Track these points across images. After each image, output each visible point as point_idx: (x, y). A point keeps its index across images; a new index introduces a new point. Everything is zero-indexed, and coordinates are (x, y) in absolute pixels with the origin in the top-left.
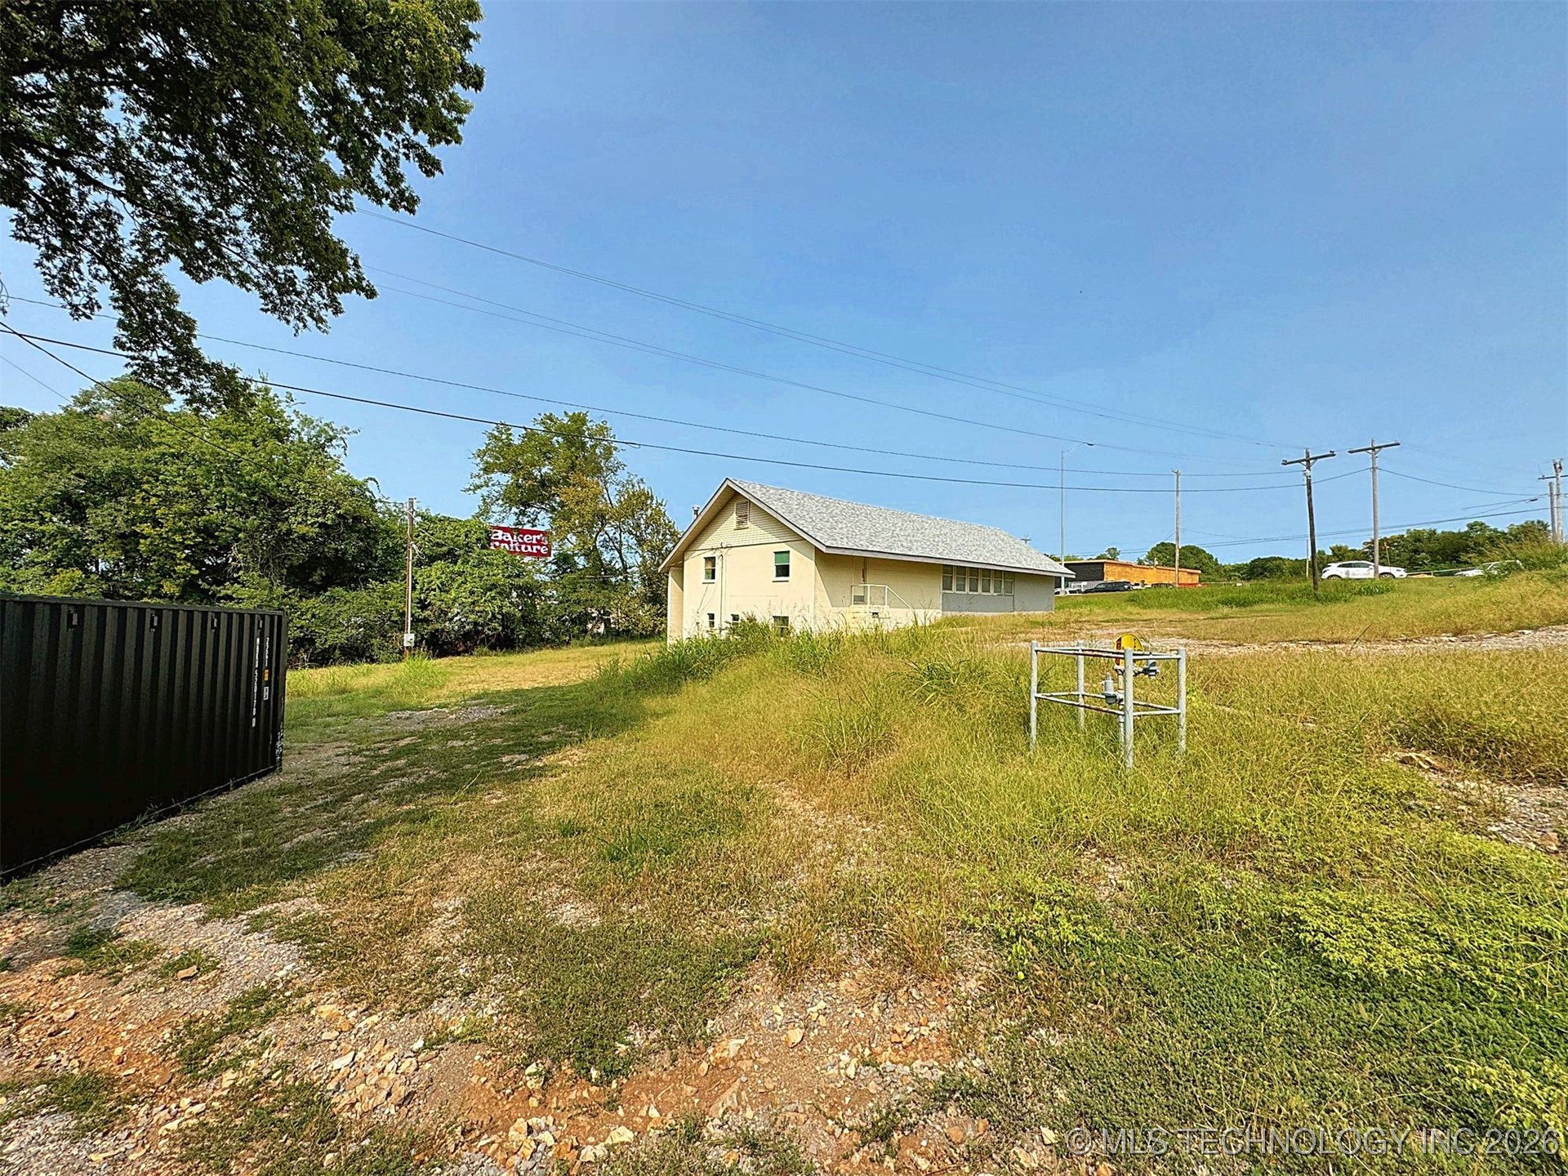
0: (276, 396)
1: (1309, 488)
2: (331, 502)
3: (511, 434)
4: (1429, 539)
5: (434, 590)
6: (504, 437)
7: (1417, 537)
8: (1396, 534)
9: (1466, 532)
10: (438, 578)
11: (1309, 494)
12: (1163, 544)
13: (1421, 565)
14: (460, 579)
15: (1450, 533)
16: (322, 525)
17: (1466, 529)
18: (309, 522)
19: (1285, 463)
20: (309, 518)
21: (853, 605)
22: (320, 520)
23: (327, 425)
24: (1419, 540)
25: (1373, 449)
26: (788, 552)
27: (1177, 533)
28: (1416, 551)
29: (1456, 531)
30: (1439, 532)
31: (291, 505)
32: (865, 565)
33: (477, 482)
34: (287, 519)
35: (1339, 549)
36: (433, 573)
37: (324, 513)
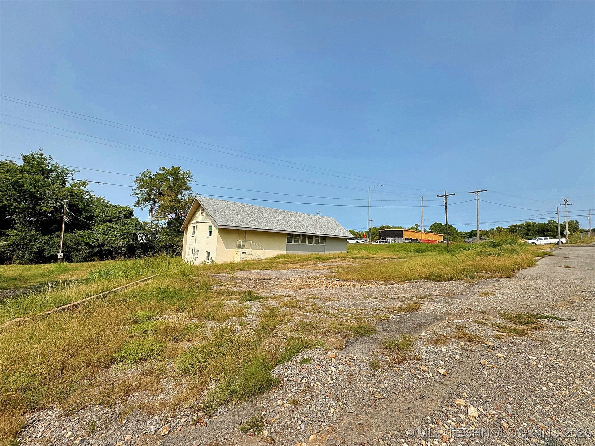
0: (46, 157)
1: (446, 207)
2: (60, 198)
3: (151, 174)
4: (533, 226)
5: (100, 234)
6: (148, 175)
7: (528, 225)
8: (521, 223)
9: (548, 223)
10: (103, 229)
11: (446, 209)
12: (436, 223)
13: (530, 236)
14: (113, 230)
15: (541, 223)
16: (55, 207)
17: (548, 222)
18: (49, 206)
19: (439, 197)
20: (50, 204)
21: (237, 249)
22: (54, 205)
23: (65, 168)
24: (529, 226)
25: (477, 192)
26: (212, 226)
27: (422, 221)
28: (528, 230)
29: (543, 223)
30: (537, 223)
31: (43, 199)
32: (246, 232)
33: (136, 192)
34: (40, 204)
35: (499, 228)
36: (101, 227)
37: (56, 203)
